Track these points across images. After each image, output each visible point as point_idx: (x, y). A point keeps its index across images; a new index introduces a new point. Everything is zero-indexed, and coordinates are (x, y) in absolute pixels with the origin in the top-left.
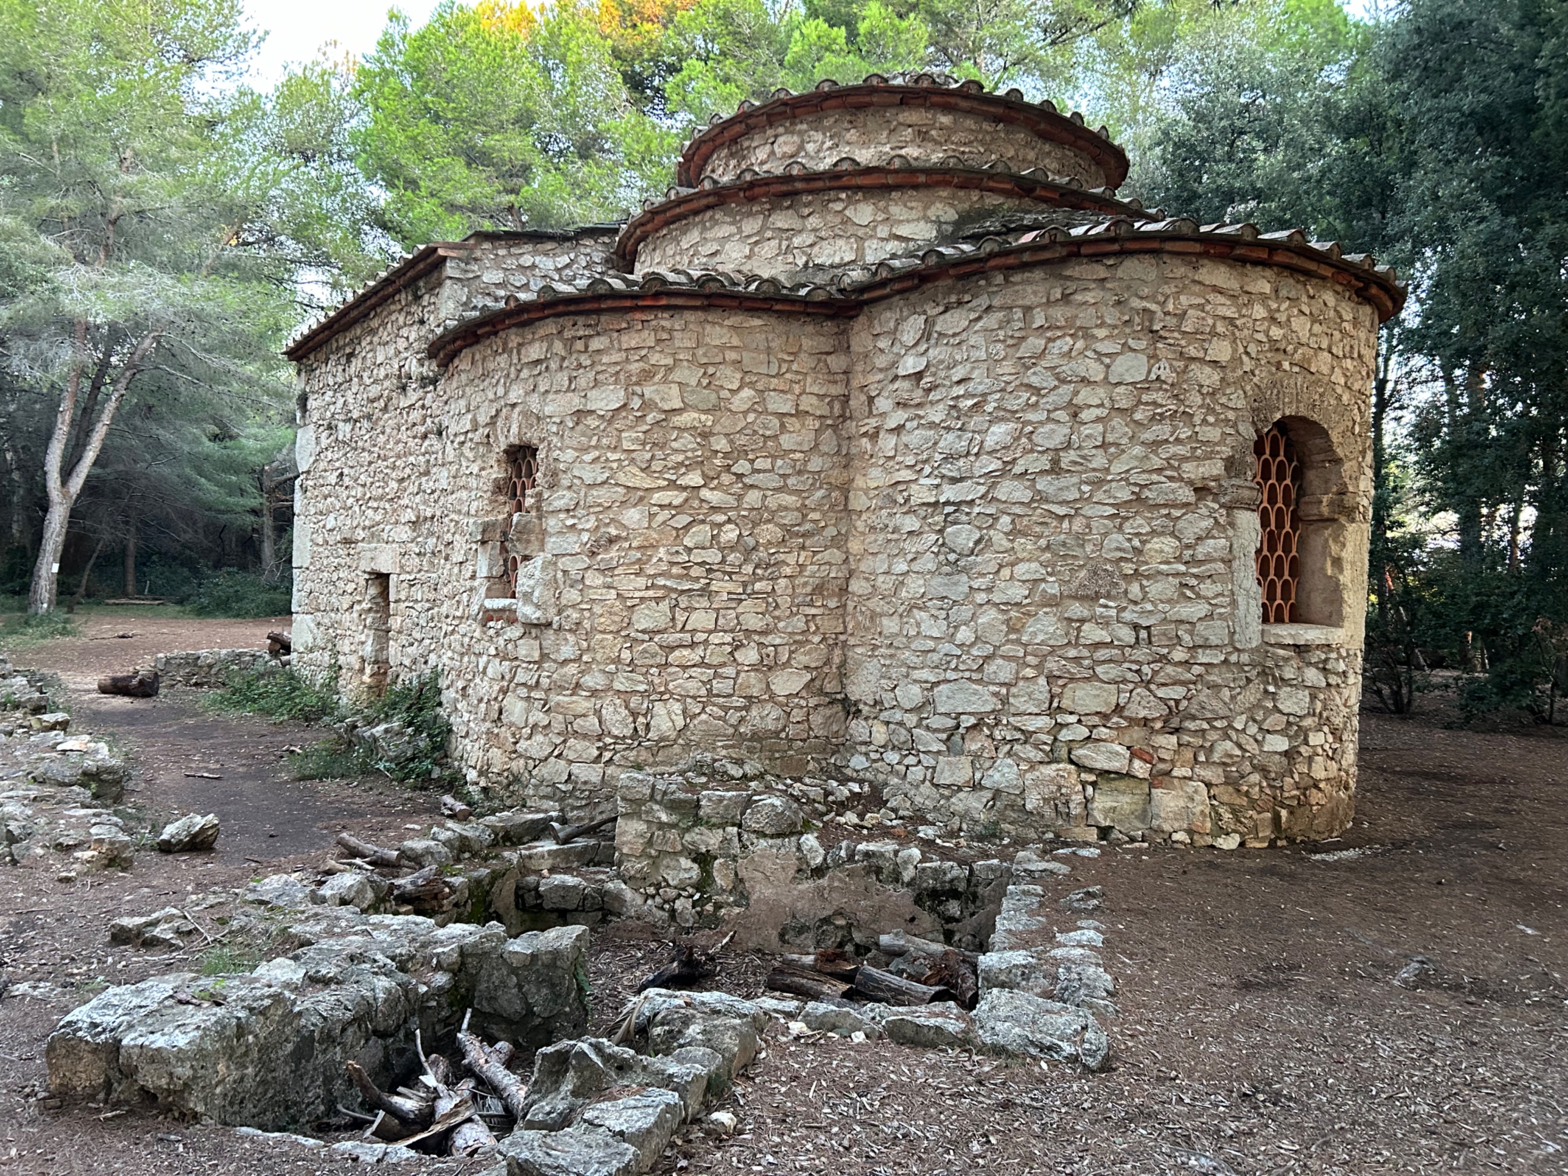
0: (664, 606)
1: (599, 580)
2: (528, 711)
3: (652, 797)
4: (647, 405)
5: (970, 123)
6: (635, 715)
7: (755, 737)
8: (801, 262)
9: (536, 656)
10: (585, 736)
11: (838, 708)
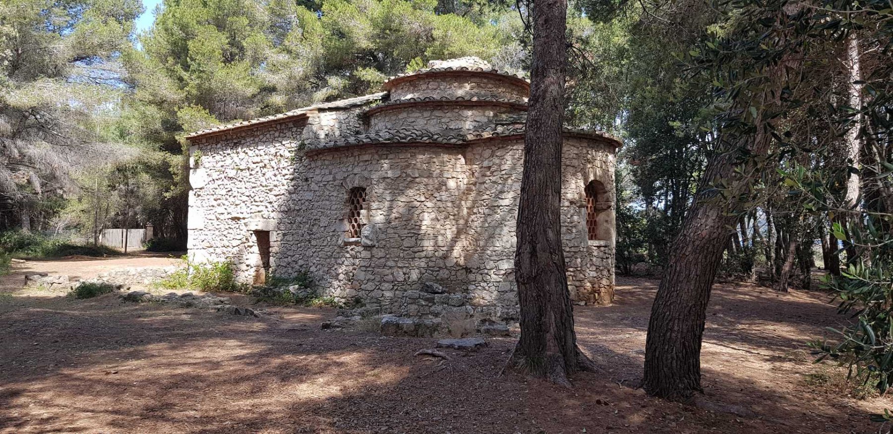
0: (413, 239)
1: (392, 231)
2: (366, 275)
3: (419, 298)
4: (408, 175)
5: (492, 82)
6: (405, 274)
7: (442, 280)
8: (445, 127)
9: (369, 257)
10: (387, 282)
11: (464, 270)
